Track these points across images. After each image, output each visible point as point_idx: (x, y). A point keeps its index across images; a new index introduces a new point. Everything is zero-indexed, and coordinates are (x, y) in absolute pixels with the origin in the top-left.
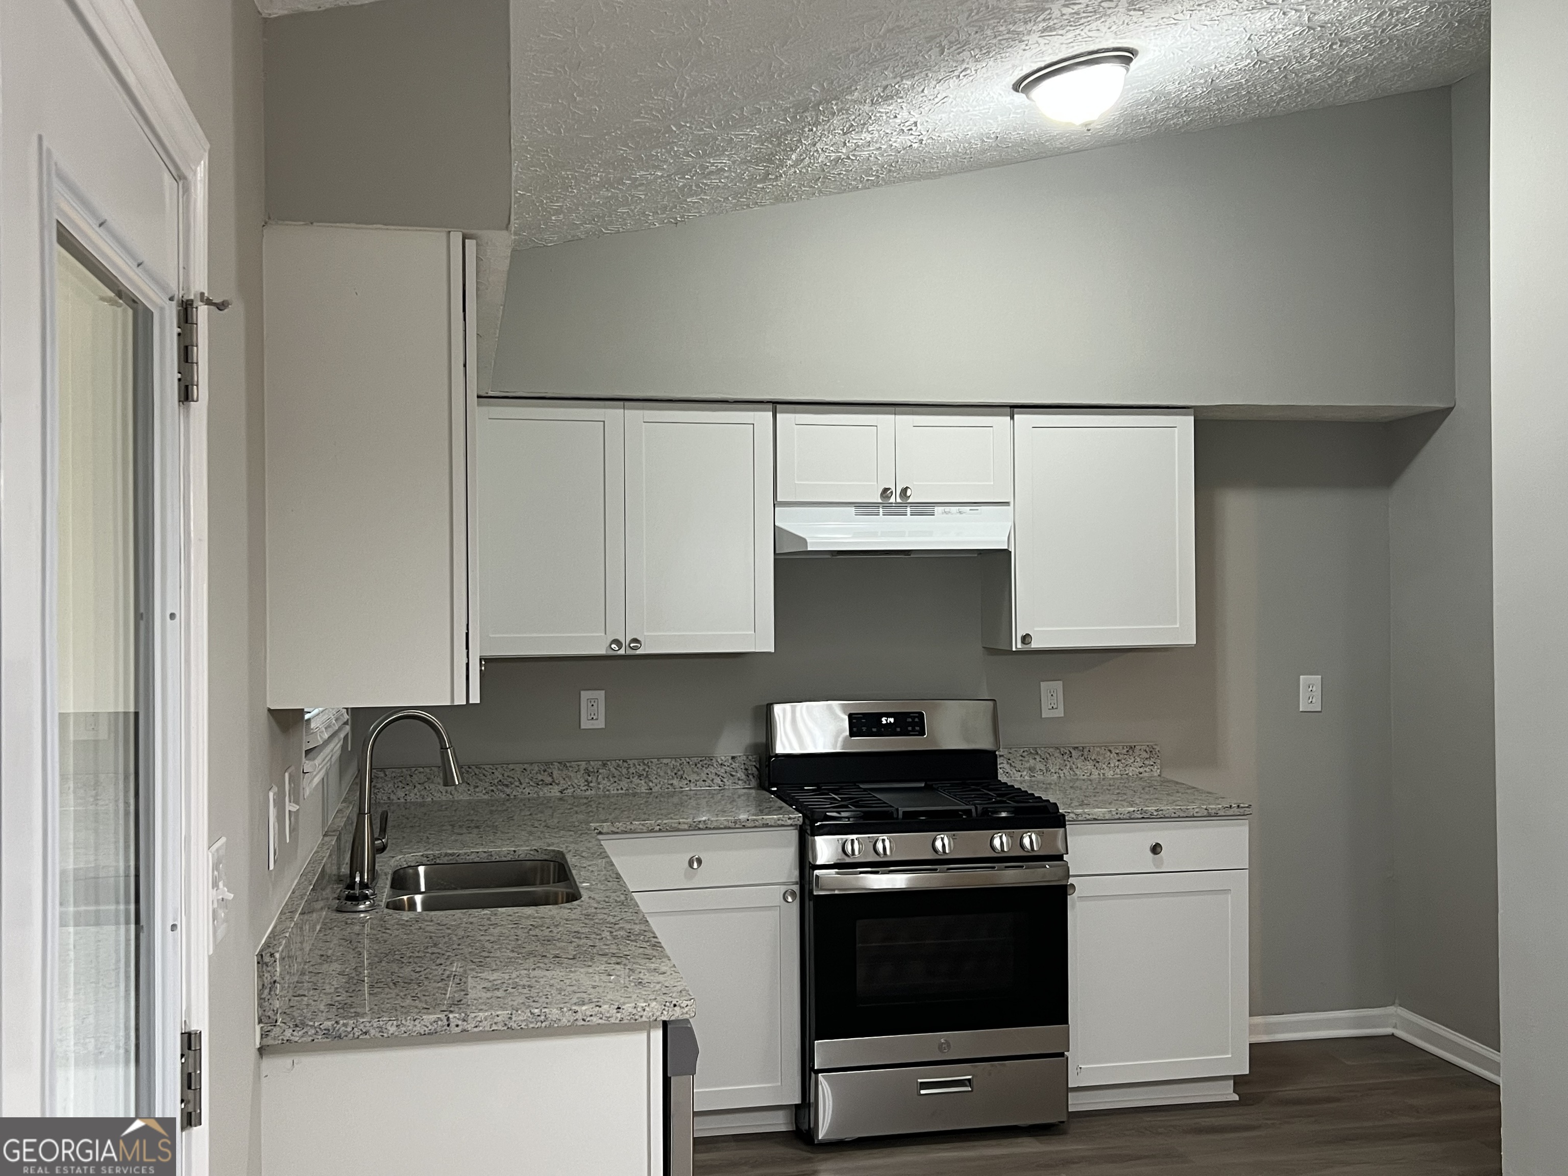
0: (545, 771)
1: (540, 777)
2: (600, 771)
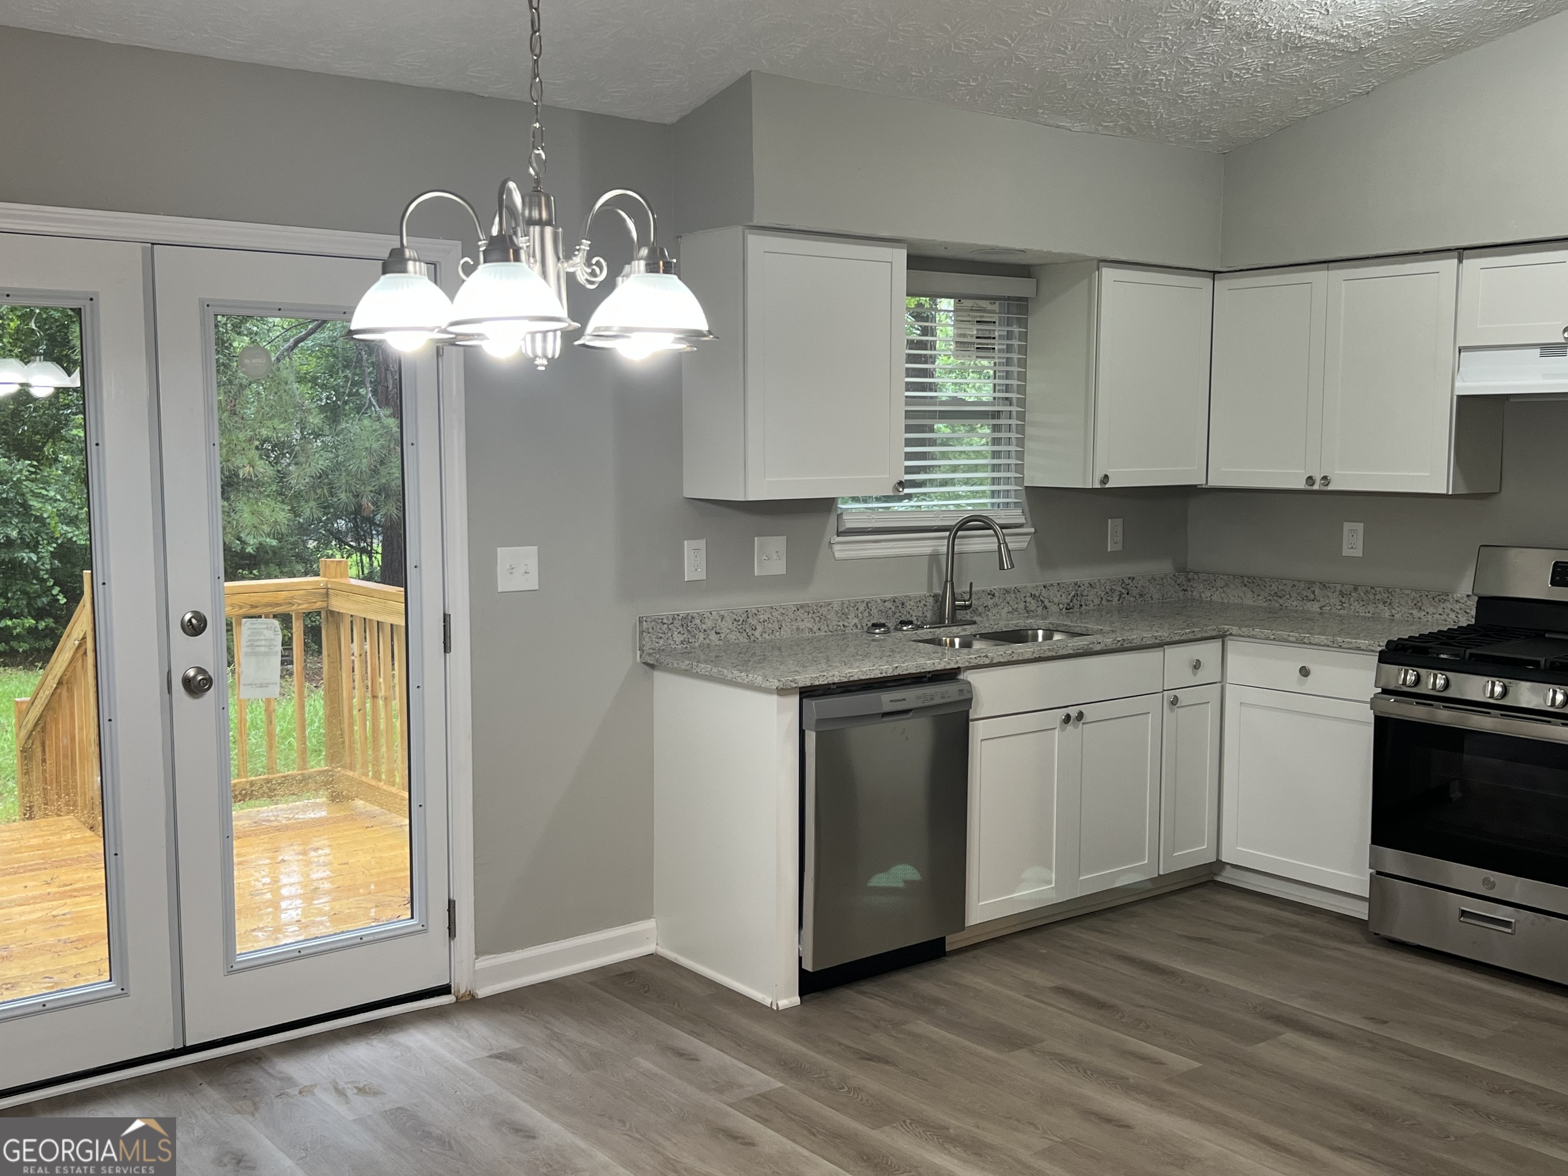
0: (1309, 588)
1: (1305, 593)
2: (1352, 594)
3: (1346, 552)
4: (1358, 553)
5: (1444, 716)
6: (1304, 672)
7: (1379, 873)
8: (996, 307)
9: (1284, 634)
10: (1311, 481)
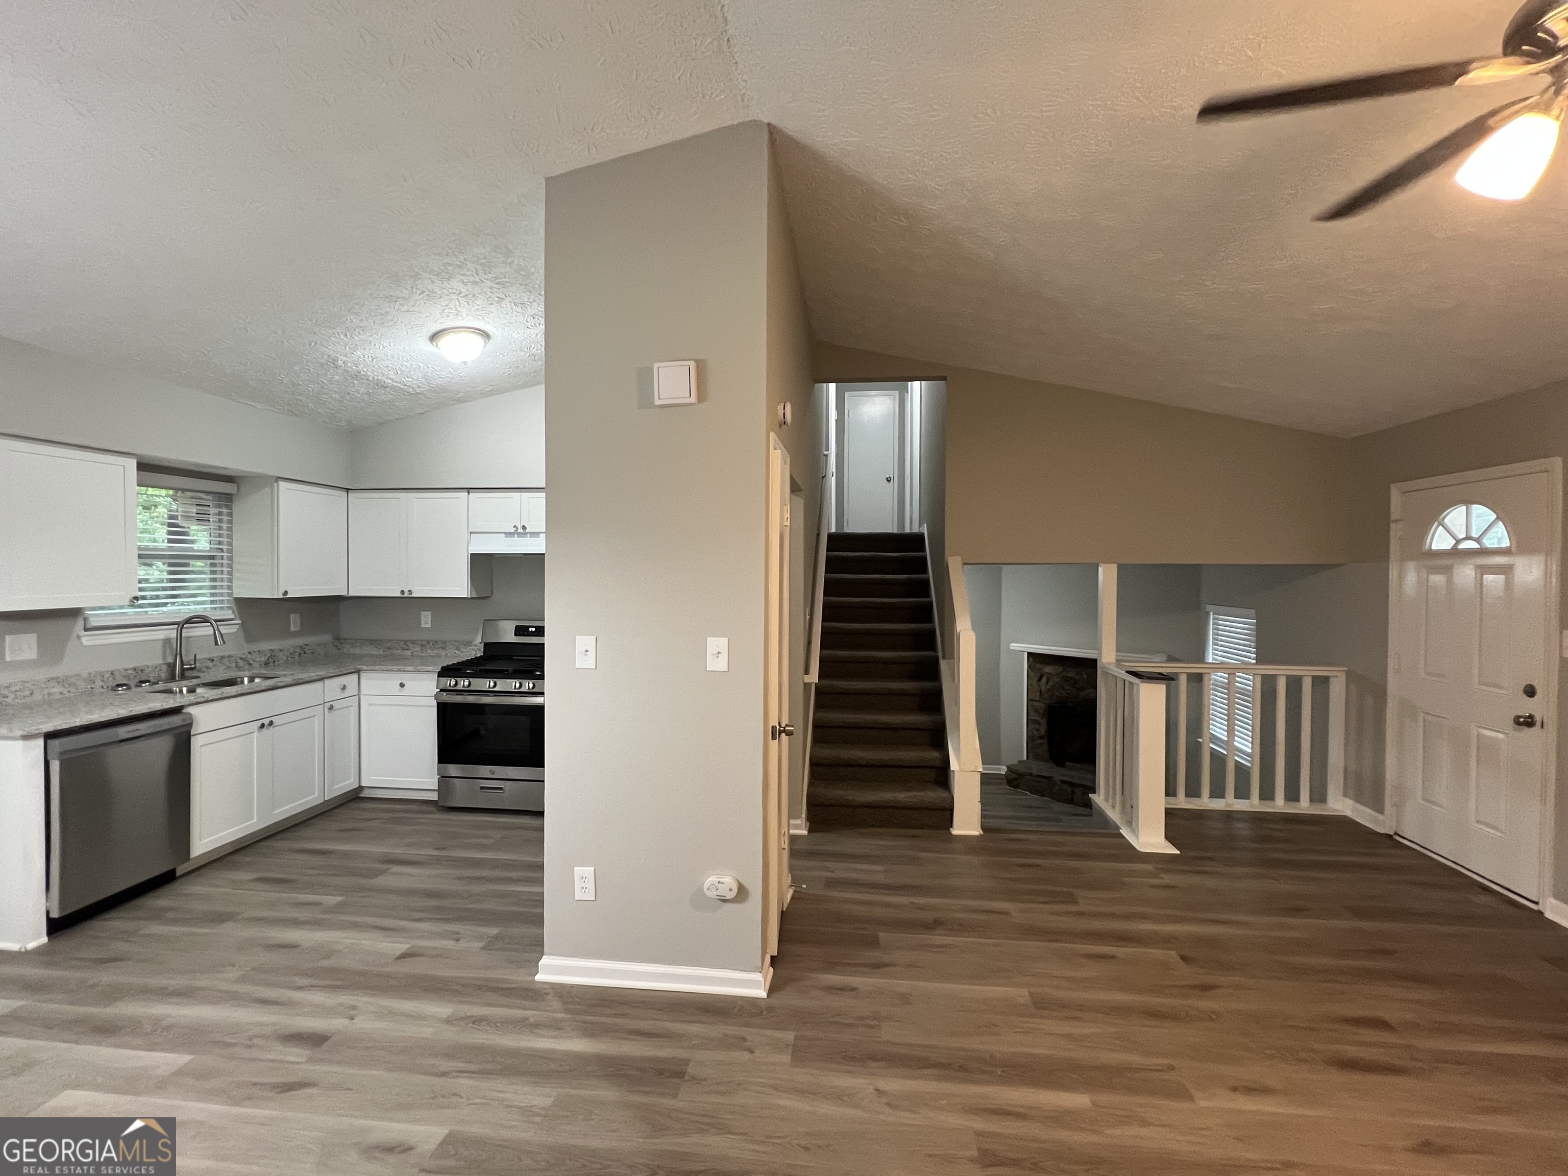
0: (405, 644)
1: (403, 647)
2: (427, 645)
3: (423, 625)
4: (429, 626)
5: (471, 699)
6: (402, 685)
7: (442, 777)
8: (210, 497)
9: (391, 668)
10: (402, 592)
